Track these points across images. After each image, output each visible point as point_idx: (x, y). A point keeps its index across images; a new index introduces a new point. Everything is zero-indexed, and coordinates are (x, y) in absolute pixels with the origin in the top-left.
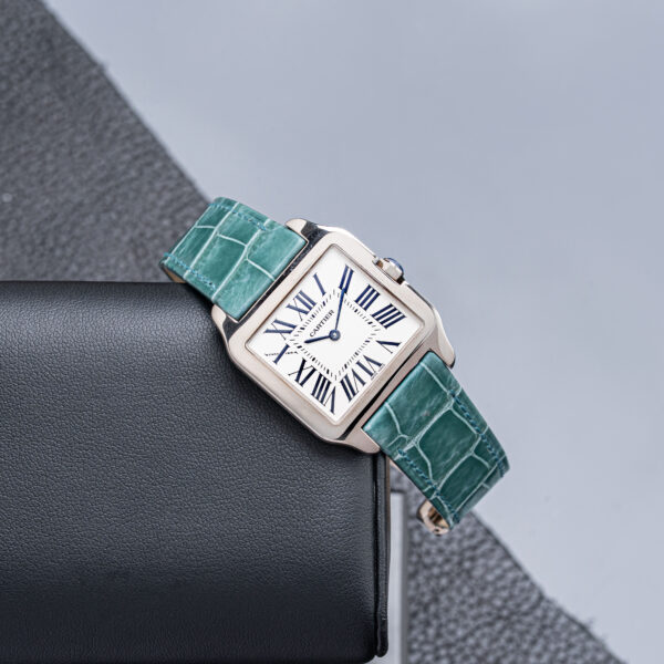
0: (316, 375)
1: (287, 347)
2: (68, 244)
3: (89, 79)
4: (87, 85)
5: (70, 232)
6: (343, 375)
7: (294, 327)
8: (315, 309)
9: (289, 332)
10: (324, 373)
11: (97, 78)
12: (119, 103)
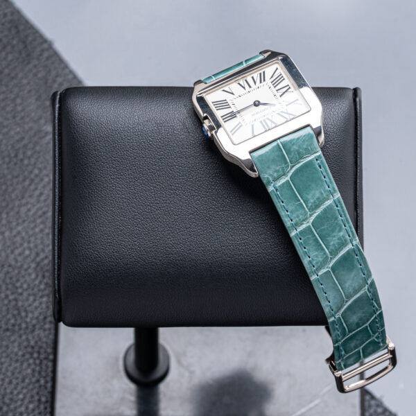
0: (277, 88)
1: (287, 105)
2: (32, 156)
3: (43, 51)
4: (41, 55)
5: (33, 149)
6: (262, 84)
7: (278, 114)
8: (262, 119)
9: (282, 112)
10: (272, 87)
11: (47, 50)
12: (62, 66)
